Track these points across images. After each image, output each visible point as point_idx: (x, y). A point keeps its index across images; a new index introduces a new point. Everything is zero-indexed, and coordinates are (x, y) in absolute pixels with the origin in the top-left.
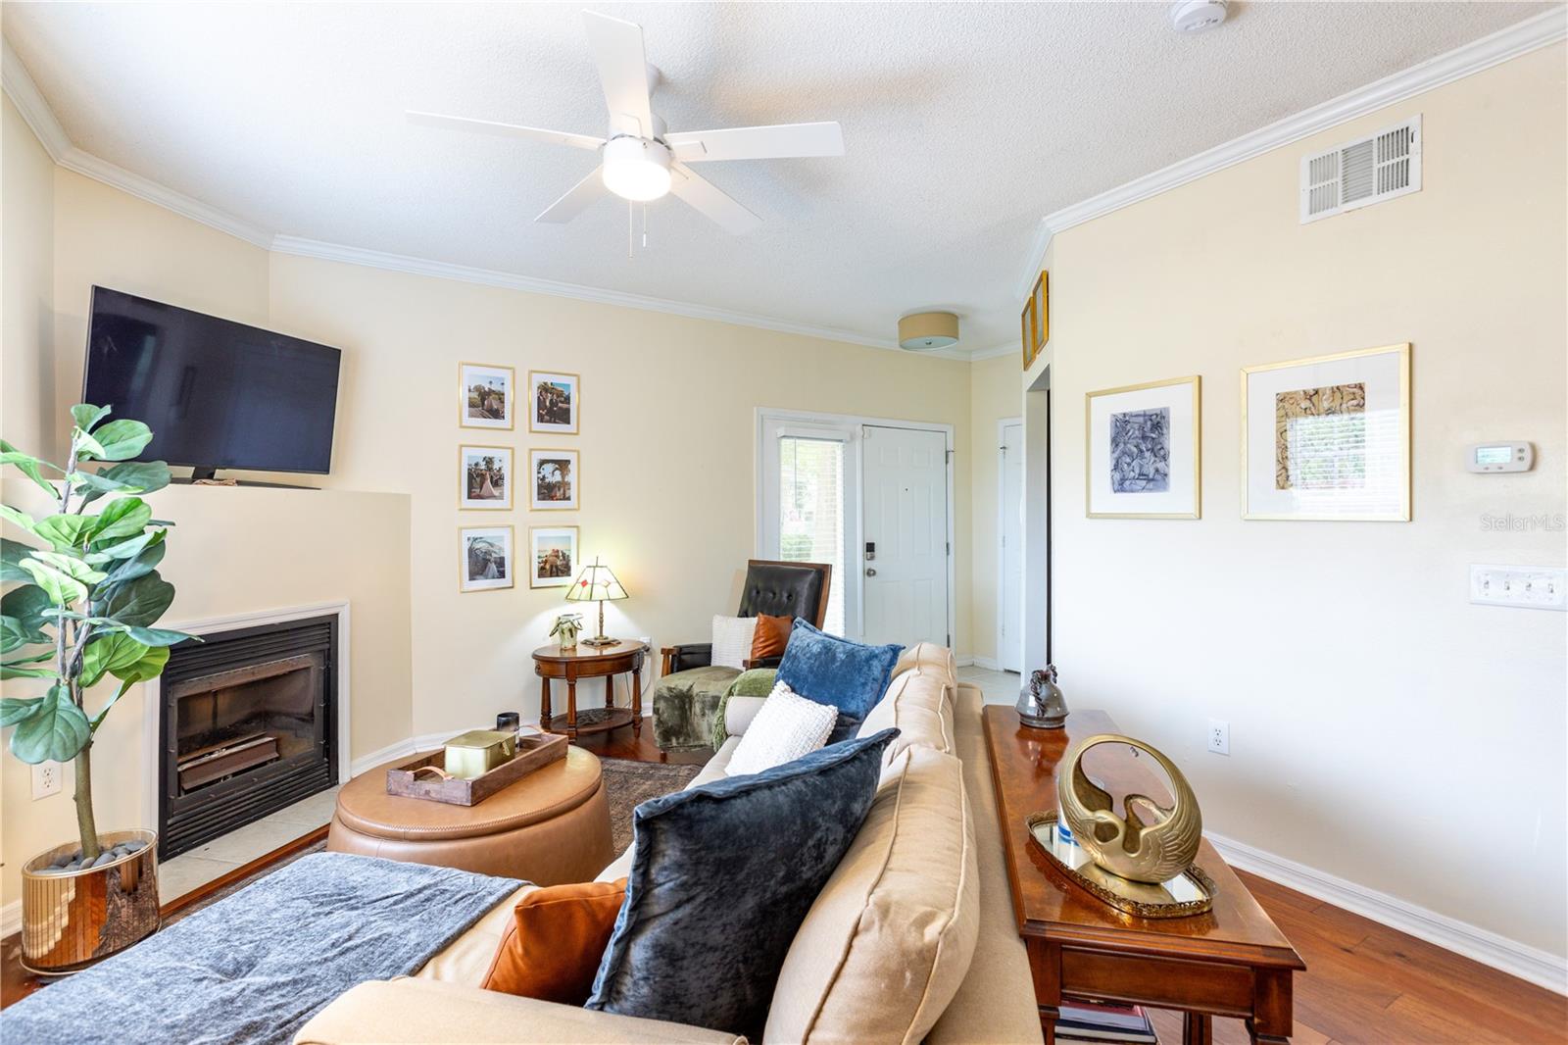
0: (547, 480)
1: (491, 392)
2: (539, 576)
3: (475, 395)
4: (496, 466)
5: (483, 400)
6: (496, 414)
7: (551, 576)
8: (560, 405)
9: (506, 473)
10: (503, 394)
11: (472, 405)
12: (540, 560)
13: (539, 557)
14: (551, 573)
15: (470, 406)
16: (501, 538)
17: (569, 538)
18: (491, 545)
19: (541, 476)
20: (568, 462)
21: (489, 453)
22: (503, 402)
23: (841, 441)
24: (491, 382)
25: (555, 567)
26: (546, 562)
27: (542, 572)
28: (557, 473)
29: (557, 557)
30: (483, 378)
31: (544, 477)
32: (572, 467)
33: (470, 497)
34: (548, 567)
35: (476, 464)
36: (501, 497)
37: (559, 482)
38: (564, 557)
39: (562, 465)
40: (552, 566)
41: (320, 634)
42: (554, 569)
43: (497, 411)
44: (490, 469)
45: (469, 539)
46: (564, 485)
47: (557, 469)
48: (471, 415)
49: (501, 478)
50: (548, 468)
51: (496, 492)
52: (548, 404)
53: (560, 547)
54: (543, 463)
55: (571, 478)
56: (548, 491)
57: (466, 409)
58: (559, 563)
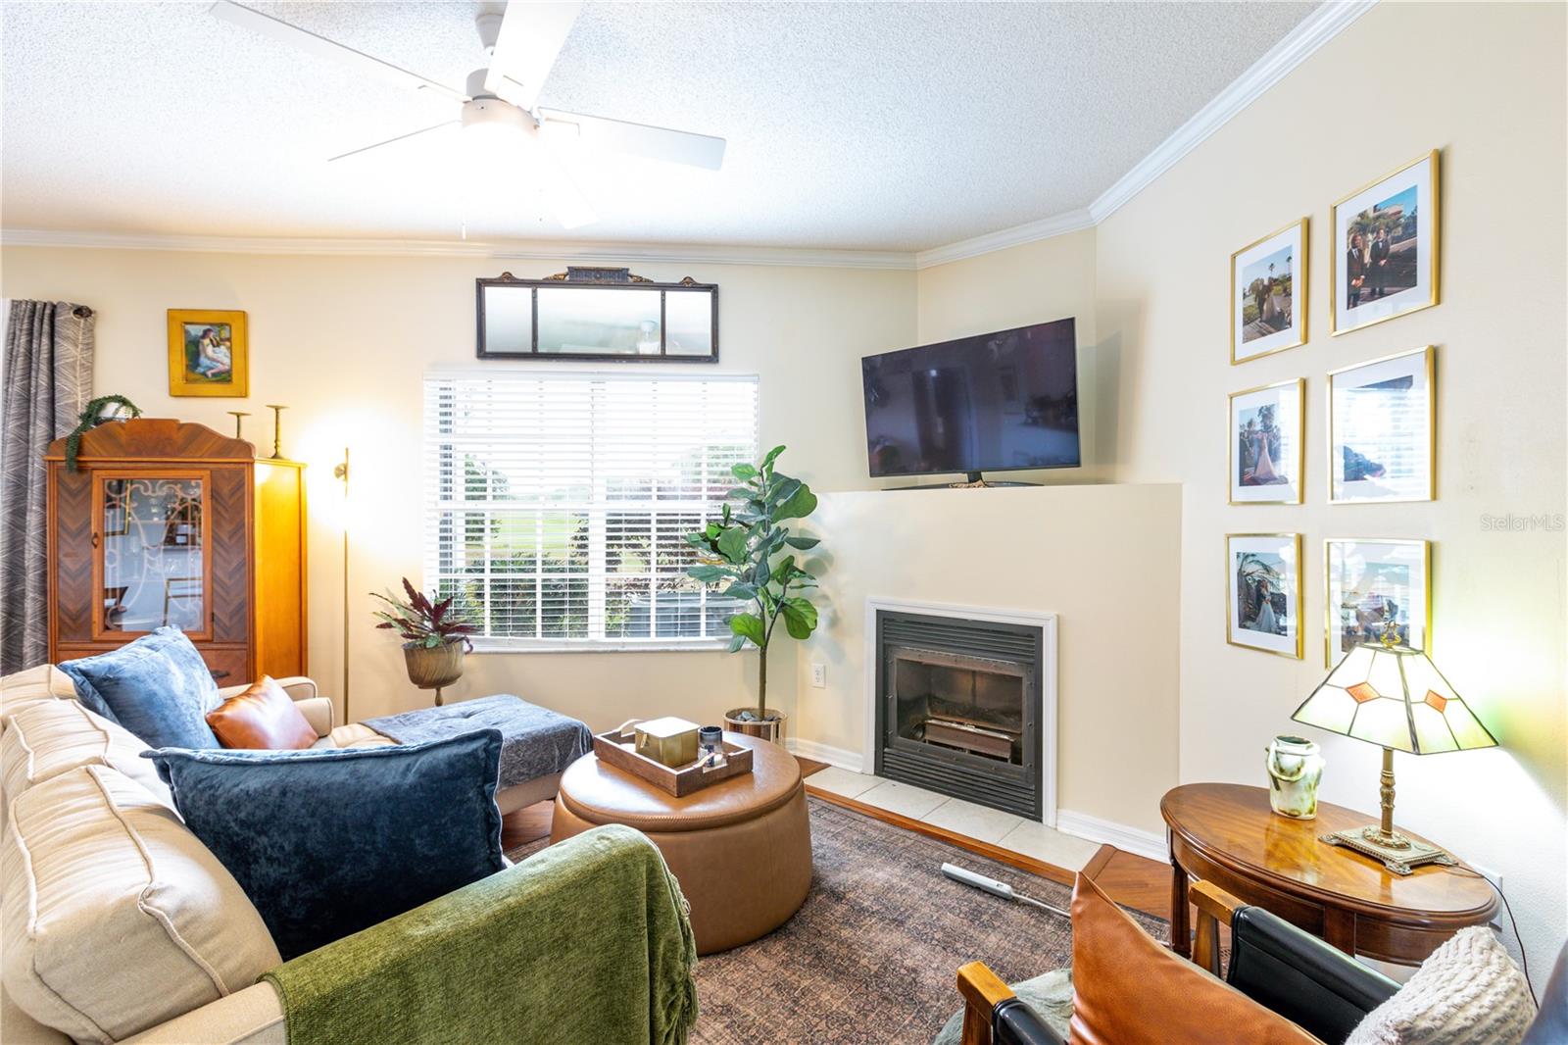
1: (1272, 284)
5: (1262, 303)
6: (1278, 322)
8: (1393, 248)
10: (1290, 281)
11: (1247, 319)
12: (1346, 620)
13: (1343, 605)
15: (1245, 322)
18: (1267, 569)
22: (1290, 295)
33: (1242, 483)
35: (1250, 424)
36: (1284, 479)
43: (1280, 315)
44: (1268, 429)
45: (1238, 556)
48: (1246, 339)
51: (1276, 470)
52: (1367, 259)
57: (1239, 330)
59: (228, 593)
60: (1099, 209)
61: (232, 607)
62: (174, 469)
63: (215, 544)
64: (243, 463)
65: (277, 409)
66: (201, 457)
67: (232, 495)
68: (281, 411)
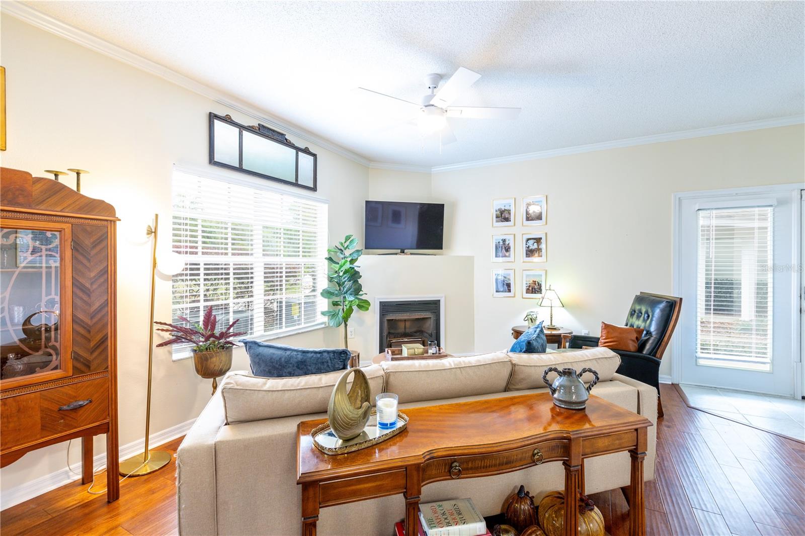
0: (530, 248)
1: (505, 210)
2: (527, 293)
3: (498, 213)
4: (507, 243)
5: (501, 214)
6: (507, 220)
7: (532, 293)
9: (512, 245)
10: (510, 210)
11: (497, 217)
12: (527, 285)
13: (526, 284)
14: (532, 292)
15: (496, 218)
16: (509, 275)
17: (541, 275)
19: (527, 246)
20: (541, 238)
21: (504, 237)
22: (510, 214)
23: (771, 206)
24: (505, 206)
25: (535, 288)
26: (530, 286)
27: (528, 291)
28: (535, 244)
29: (535, 284)
30: (501, 204)
31: (529, 246)
32: (543, 241)
33: (497, 256)
34: (530, 288)
35: (499, 242)
36: (509, 256)
37: (536, 249)
38: (539, 285)
39: (538, 240)
40: (532, 288)
41: (433, 306)
42: (534, 290)
43: (508, 218)
44: (504, 244)
45: (496, 275)
46: (539, 250)
47: (535, 242)
48: (497, 222)
49: (509, 248)
50: (531, 242)
51: (507, 254)
53: (537, 280)
54: (528, 240)
55: (543, 246)
56: (530, 252)
57: (495, 219)
58: (536, 287)
59: (89, 332)
60: (434, 170)
61: (92, 344)
62: (27, 219)
63: (75, 289)
64: (107, 220)
65: (78, 174)
66: (61, 211)
67: (94, 247)
68: (81, 175)
